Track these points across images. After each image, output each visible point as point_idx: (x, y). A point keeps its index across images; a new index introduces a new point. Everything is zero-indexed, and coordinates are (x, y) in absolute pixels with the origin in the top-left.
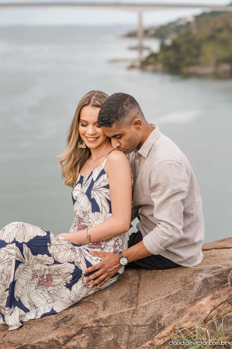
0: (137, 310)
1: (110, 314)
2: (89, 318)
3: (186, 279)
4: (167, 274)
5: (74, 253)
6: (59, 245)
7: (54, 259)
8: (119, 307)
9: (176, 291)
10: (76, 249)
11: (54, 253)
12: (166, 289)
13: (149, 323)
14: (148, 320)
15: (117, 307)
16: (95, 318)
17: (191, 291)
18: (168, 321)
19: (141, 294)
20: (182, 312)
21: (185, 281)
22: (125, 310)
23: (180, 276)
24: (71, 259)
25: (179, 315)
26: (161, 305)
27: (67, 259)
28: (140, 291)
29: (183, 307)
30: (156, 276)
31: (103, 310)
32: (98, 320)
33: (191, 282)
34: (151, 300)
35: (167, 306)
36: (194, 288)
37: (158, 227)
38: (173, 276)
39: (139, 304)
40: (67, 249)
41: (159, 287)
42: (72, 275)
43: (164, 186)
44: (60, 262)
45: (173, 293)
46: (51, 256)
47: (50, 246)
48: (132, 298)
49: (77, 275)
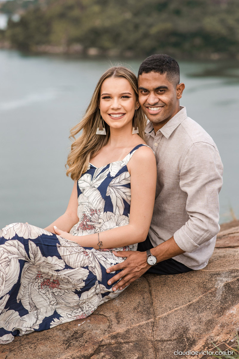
0: (156, 323)
1: (127, 327)
2: (104, 334)
3: (204, 285)
4: (180, 279)
5: (87, 257)
6: (69, 247)
7: (65, 262)
8: (136, 320)
9: (198, 299)
10: (88, 253)
11: (64, 255)
12: (185, 297)
13: (175, 337)
14: (172, 334)
15: (133, 320)
16: (111, 334)
17: (215, 299)
18: (197, 334)
19: (156, 304)
20: (210, 324)
21: (204, 287)
22: (143, 323)
23: (196, 281)
24: (84, 263)
25: (208, 327)
26: (183, 315)
27: (79, 263)
28: (154, 299)
29: (210, 318)
30: (167, 281)
31: (117, 323)
32: (115, 336)
33: (211, 288)
34: (170, 311)
35: (191, 317)
36: (217, 295)
37: (191, 220)
38: (188, 282)
39: (157, 315)
40: (79, 252)
41: (175, 294)
42: (85, 282)
43: (198, 170)
44: (72, 266)
45: (194, 301)
46: (62, 259)
47: (59, 247)
48: (147, 308)
49: (90, 281)
